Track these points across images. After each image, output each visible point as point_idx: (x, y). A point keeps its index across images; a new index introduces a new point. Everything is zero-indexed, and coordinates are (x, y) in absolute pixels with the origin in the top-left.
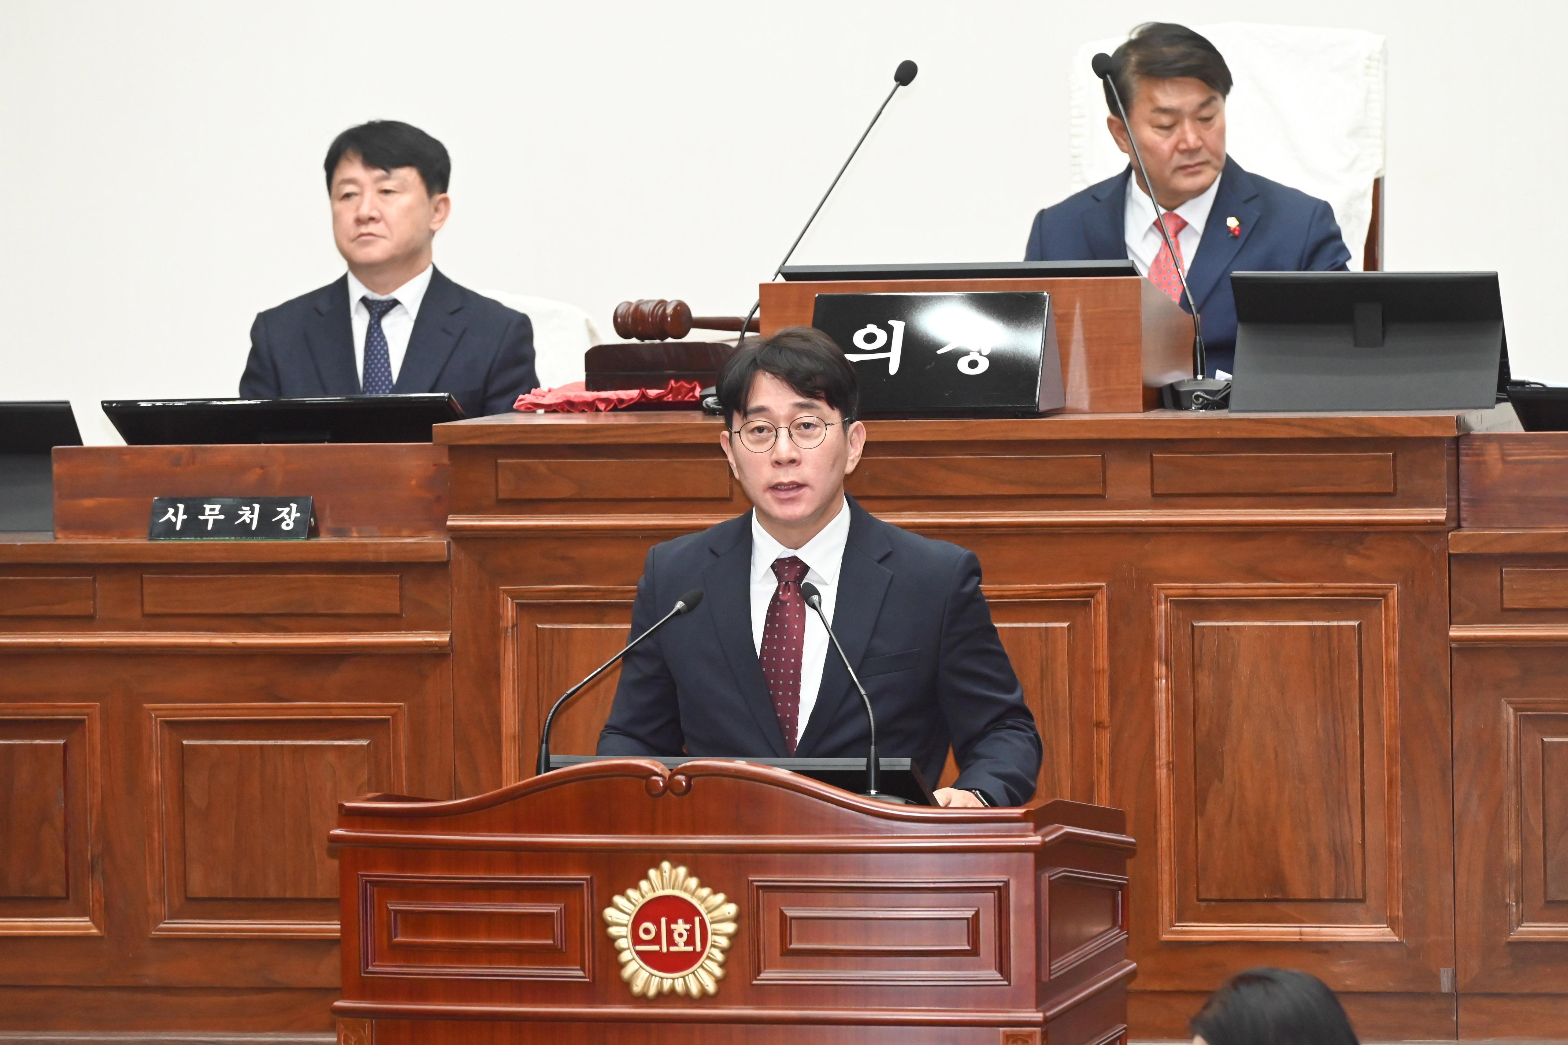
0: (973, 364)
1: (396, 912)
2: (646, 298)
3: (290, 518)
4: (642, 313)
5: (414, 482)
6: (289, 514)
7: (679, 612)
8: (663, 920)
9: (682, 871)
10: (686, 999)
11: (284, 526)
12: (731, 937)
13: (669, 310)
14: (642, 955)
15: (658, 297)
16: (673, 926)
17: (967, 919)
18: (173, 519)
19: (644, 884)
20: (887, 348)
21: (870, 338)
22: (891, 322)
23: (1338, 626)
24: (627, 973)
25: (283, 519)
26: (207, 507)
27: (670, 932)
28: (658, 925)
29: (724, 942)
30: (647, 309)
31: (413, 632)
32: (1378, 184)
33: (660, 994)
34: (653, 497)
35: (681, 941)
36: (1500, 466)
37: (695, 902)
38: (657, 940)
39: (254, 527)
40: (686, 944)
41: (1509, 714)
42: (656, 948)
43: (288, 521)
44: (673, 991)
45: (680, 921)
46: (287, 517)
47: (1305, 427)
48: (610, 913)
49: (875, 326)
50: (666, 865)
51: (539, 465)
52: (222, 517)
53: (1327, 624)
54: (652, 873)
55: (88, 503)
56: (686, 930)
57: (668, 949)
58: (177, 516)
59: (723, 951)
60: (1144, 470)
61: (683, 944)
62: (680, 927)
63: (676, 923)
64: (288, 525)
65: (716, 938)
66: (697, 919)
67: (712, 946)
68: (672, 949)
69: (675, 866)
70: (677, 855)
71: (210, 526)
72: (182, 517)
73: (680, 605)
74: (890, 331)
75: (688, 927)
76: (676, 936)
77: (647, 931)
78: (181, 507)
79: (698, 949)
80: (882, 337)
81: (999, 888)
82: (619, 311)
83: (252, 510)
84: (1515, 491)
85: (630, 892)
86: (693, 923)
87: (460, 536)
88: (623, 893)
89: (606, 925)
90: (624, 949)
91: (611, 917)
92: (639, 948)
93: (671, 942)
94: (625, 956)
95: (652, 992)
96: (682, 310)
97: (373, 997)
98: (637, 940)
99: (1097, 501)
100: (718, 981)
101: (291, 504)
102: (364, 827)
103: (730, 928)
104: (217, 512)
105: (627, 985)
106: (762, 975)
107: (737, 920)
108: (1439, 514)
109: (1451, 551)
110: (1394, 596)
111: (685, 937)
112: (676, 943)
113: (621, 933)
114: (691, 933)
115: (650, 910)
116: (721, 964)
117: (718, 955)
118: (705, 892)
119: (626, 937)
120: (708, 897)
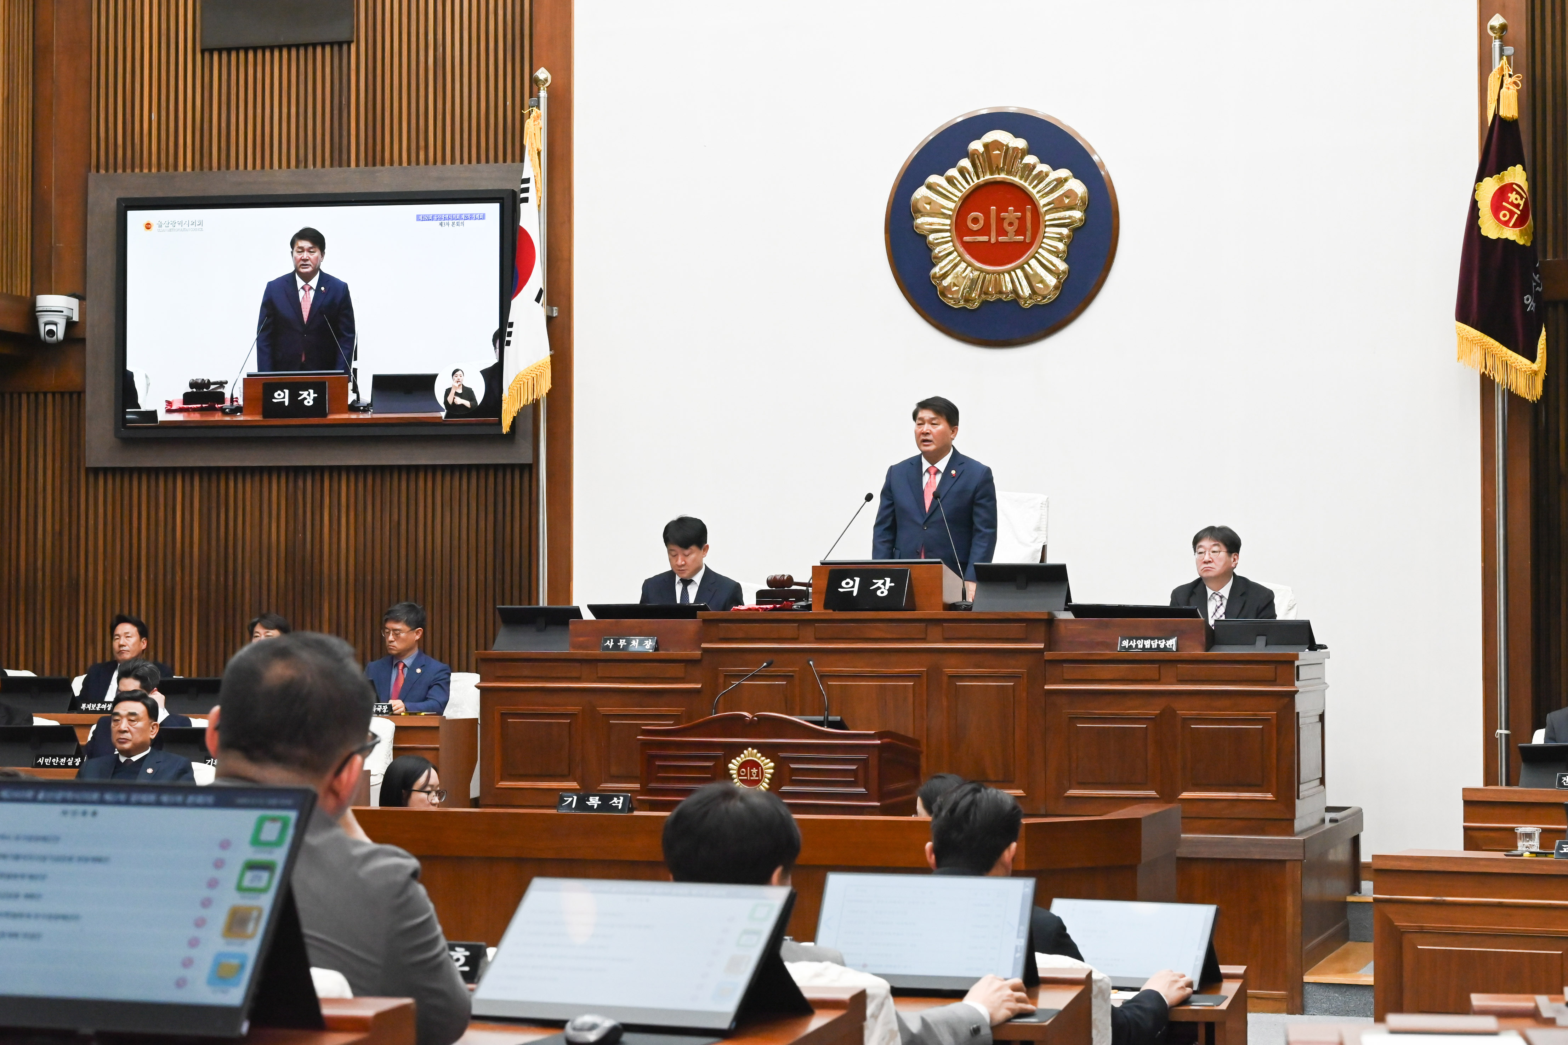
0: (882, 593)
1: (659, 765)
2: (778, 574)
3: (648, 644)
4: (776, 579)
5: (690, 633)
8: (749, 768)
9: (755, 751)
11: (646, 647)
12: (772, 775)
13: (785, 578)
14: (740, 780)
15: (782, 574)
16: (752, 770)
18: (609, 644)
19: (742, 756)
20: (853, 587)
21: (847, 583)
22: (855, 578)
23: (1007, 685)
26: (621, 640)
27: (751, 773)
28: (746, 770)
29: (769, 776)
30: (778, 578)
31: (689, 684)
32: (1044, 548)
35: (754, 775)
36: (1066, 630)
37: (759, 762)
38: (746, 775)
40: (756, 777)
41: (1064, 716)
42: (746, 778)
45: (754, 768)
48: (730, 766)
49: (849, 580)
50: (750, 749)
51: (733, 626)
52: (626, 644)
53: (1003, 684)
54: (745, 752)
55: (581, 639)
56: (756, 772)
57: (750, 779)
58: (610, 643)
59: (769, 779)
60: (940, 629)
62: (754, 770)
65: (766, 775)
66: (760, 768)
67: (765, 777)
69: (753, 749)
70: (754, 746)
71: (621, 647)
72: (612, 644)
73: (765, 664)
74: (854, 581)
75: (757, 770)
77: (743, 772)
78: (612, 640)
79: (760, 778)
80: (851, 583)
82: (769, 579)
83: (636, 641)
84: (1070, 639)
85: (738, 758)
86: (758, 769)
87: (705, 651)
88: (735, 759)
89: (729, 770)
90: (735, 778)
92: (740, 778)
93: (751, 776)
94: (735, 781)
96: (790, 578)
97: (650, 795)
98: (739, 775)
99: (924, 640)
101: (649, 640)
102: (649, 736)
103: (772, 771)
104: (624, 642)
106: (783, 788)
107: (774, 768)
108: (1041, 646)
109: (1045, 659)
110: (1025, 675)
111: (756, 775)
112: (753, 777)
113: (734, 773)
114: (758, 772)
115: (744, 765)
116: (768, 784)
117: (767, 781)
118: (764, 758)
119: (736, 774)
120: (765, 760)
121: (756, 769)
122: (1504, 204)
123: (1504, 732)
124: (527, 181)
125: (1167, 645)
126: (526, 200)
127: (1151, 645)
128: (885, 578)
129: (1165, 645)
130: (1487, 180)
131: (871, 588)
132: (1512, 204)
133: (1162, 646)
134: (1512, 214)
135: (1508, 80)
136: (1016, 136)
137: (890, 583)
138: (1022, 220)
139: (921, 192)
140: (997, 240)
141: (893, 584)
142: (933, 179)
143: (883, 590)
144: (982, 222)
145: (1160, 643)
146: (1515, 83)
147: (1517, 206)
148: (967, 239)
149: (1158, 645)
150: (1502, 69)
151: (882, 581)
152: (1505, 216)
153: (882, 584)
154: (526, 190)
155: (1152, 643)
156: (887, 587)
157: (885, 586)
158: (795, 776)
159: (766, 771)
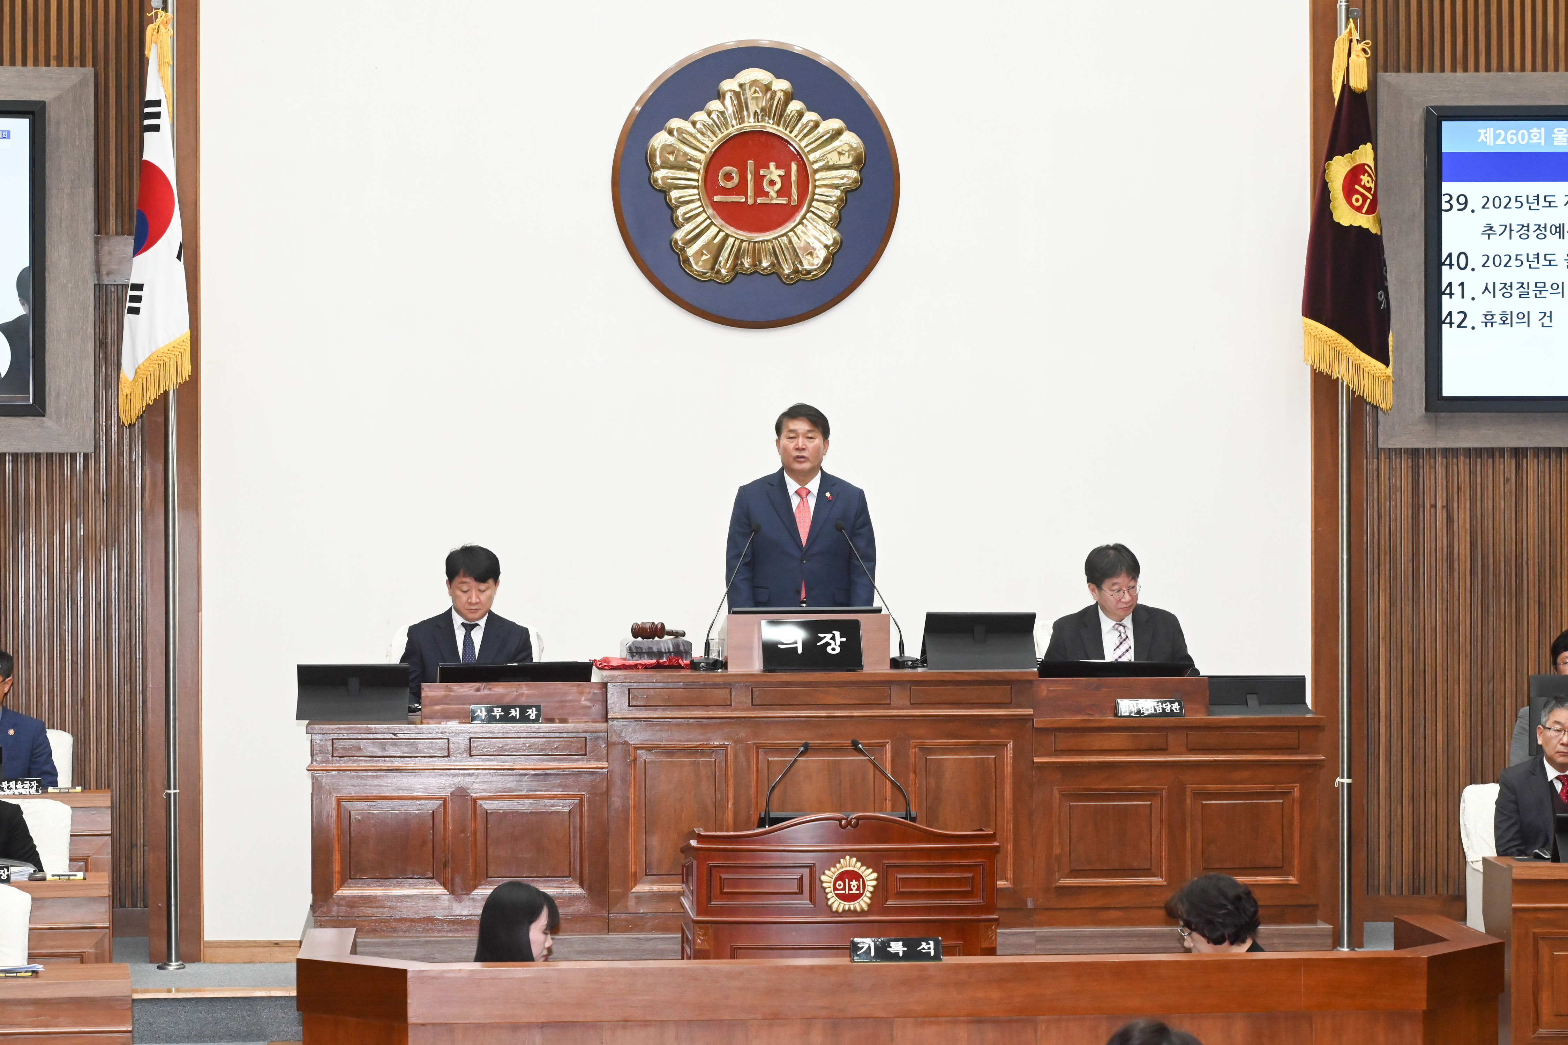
0: (833, 649)
1: (724, 879)
2: (645, 621)
4: (643, 628)
5: (584, 699)
6: (532, 712)
7: (802, 751)
8: (847, 880)
9: (854, 859)
10: (854, 912)
11: (531, 717)
12: (874, 887)
14: (836, 895)
15: (651, 621)
16: (851, 883)
17: (970, 877)
18: (480, 714)
23: (987, 758)
24: (830, 903)
25: (530, 715)
26: (495, 709)
27: (850, 885)
28: (844, 882)
29: (871, 889)
30: (648, 626)
31: (590, 762)
33: (844, 910)
34: (697, 704)
35: (854, 889)
36: (1046, 692)
38: (844, 889)
39: (518, 718)
40: (856, 890)
41: (1056, 793)
42: (844, 892)
43: (533, 715)
44: (849, 909)
45: (854, 880)
46: (531, 713)
50: (848, 857)
52: (503, 713)
53: (982, 757)
54: (842, 860)
55: (438, 707)
57: (848, 892)
59: (871, 892)
60: (907, 693)
62: (854, 883)
63: (852, 881)
64: (533, 717)
65: (868, 887)
66: (861, 880)
67: (867, 891)
68: (850, 892)
69: (851, 857)
70: (852, 853)
71: (498, 718)
72: (484, 713)
76: (852, 887)
78: (483, 709)
79: (861, 892)
81: (982, 864)
82: (634, 627)
83: (516, 710)
84: (1048, 702)
85: (832, 869)
86: (859, 882)
88: (829, 870)
89: (822, 883)
90: (829, 893)
91: (825, 879)
92: (836, 892)
93: (850, 889)
94: (829, 896)
95: (840, 910)
96: (660, 627)
97: (712, 916)
98: (835, 889)
99: (888, 706)
100: (869, 905)
102: (709, 843)
103: (874, 883)
104: (500, 711)
105: (830, 907)
106: (888, 903)
107: (876, 879)
108: (1030, 712)
109: (1035, 726)
110: (1010, 745)
111: (856, 887)
112: (852, 890)
113: (828, 886)
114: (859, 885)
115: (841, 877)
116: (870, 898)
117: (869, 895)
118: (864, 868)
119: (830, 887)
120: (865, 870)
121: (856, 881)
122: (1357, 187)
123: (1346, 781)
124: (158, 103)
125: (1174, 708)
126: (156, 128)
127: (1155, 710)
128: (833, 632)
129: (1170, 708)
130: (1337, 158)
131: (818, 644)
132: (1364, 187)
133: (1168, 710)
134: (1365, 198)
135: (1357, 48)
136: (778, 77)
137: (841, 638)
138: (786, 179)
139: (660, 140)
140: (755, 201)
141: (844, 639)
142: (675, 123)
143: (833, 646)
144: (736, 180)
145: (1165, 707)
146: (1364, 50)
147: (1369, 190)
148: (716, 198)
149: (1163, 709)
150: (1350, 33)
151: (830, 635)
152: (1357, 200)
153: (830, 639)
154: (157, 115)
155: (1156, 707)
156: (838, 643)
157: (835, 641)
158: (903, 888)
159: (867, 883)
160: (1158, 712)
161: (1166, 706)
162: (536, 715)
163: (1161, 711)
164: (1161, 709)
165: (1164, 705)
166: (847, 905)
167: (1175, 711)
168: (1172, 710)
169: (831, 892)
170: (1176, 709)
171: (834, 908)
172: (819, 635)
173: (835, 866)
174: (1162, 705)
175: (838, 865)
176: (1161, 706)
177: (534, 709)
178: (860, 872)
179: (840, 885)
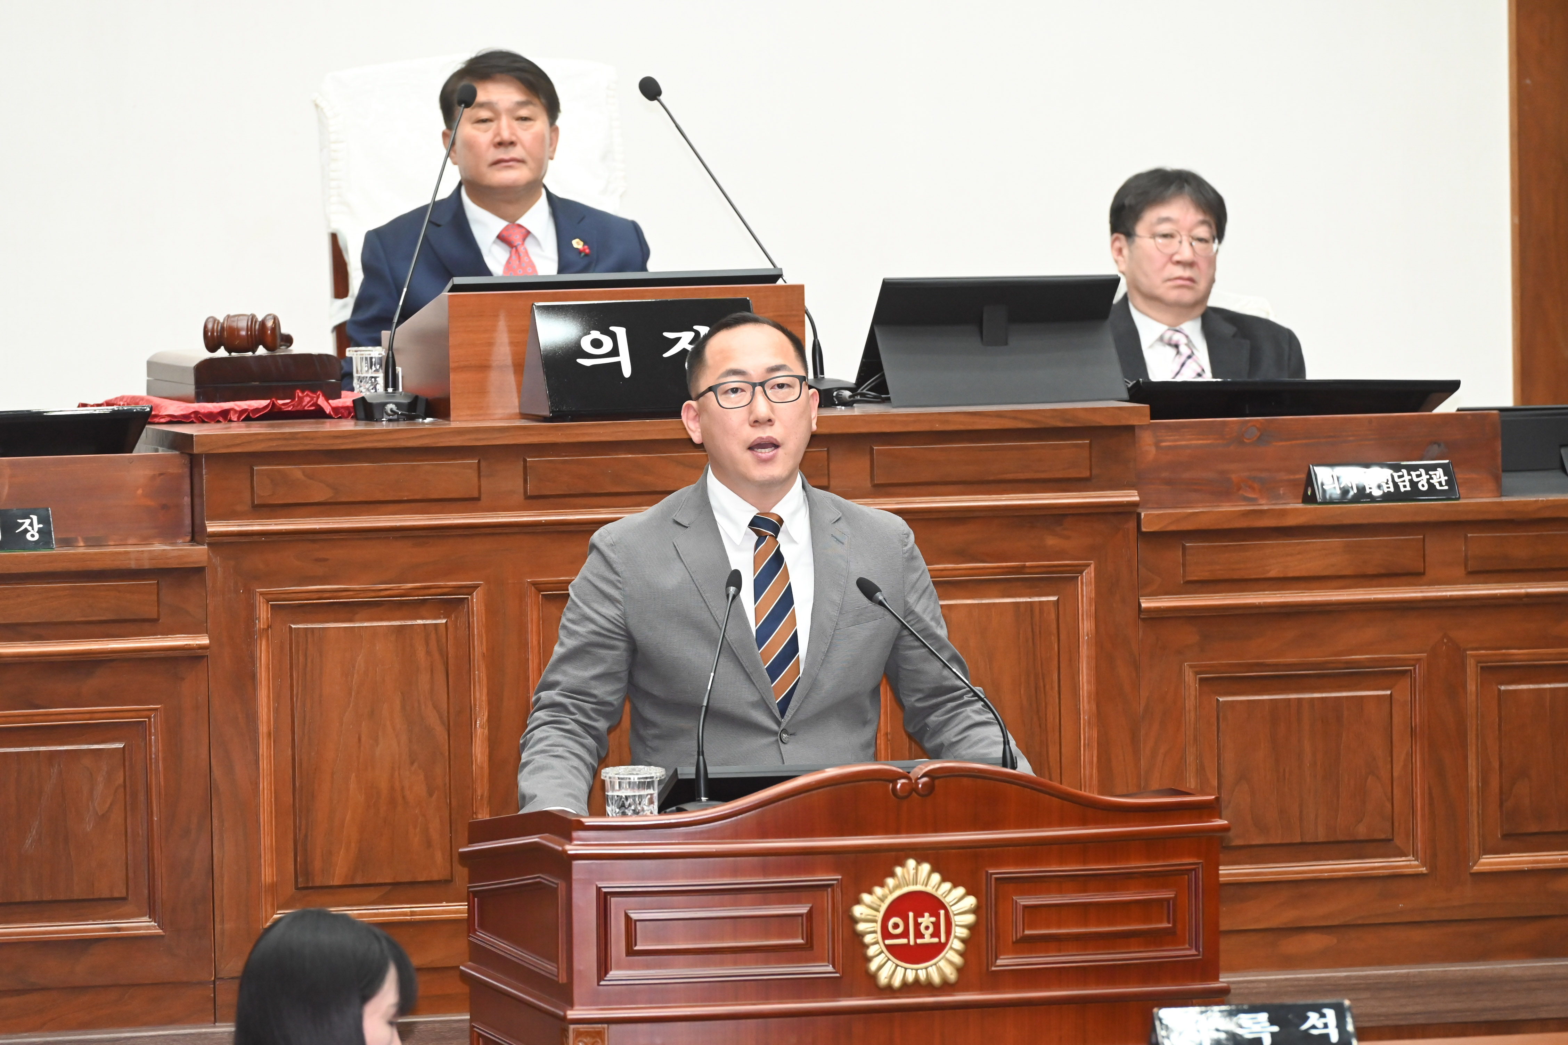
1: (637, 921)
3: (33, 529)
5: (140, 492)
6: (31, 524)
8: (911, 914)
9: (926, 867)
10: (927, 987)
11: (28, 536)
12: (970, 927)
14: (888, 947)
16: (920, 920)
17: (1168, 899)
20: (615, 352)
21: (596, 344)
22: (612, 328)
23: (1040, 601)
24: (874, 965)
25: (26, 531)
27: (917, 925)
28: (906, 919)
29: (963, 933)
31: (169, 636)
33: (906, 983)
34: (406, 499)
35: (927, 934)
36: (1153, 450)
38: (905, 934)
40: (932, 936)
41: (1190, 677)
42: (904, 941)
43: (32, 532)
44: (917, 981)
45: (927, 915)
46: (30, 528)
47: (1015, 418)
48: (858, 911)
49: (599, 332)
50: (911, 863)
51: (295, 471)
53: (1029, 600)
54: (898, 870)
56: (932, 923)
57: (915, 942)
59: (963, 941)
60: (864, 463)
61: (929, 936)
62: (926, 920)
63: (923, 917)
64: (33, 535)
65: (958, 929)
66: (942, 912)
67: (955, 936)
68: (919, 941)
69: (919, 863)
70: (921, 854)
74: (613, 336)
75: (933, 919)
76: (922, 928)
79: (943, 940)
80: (607, 342)
84: (1165, 474)
85: (878, 889)
86: (938, 917)
87: (219, 542)
88: (871, 892)
89: (855, 921)
90: (872, 944)
91: (861, 914)
92: (888, 942)
93: (919, 935)
94: (871, 951)
95: (897, 982)
98: (886, 934)
100: (960, 970)
101: (31, 516)
102: (600, 842)
103: (970, 918)
105: (873, 977)
106: (999, 962)
107: (975, 911)
108: (1132, 496)
109: (1144, 529)
110: (1089, 574)
111: (931, 930)
112: (922, 936)
113: (870, 928)
114: (937, 925)
115: (899, 907)
116: (961, 954)
117: (957, 945)
118: (947, 886)
119: (875, 932)
120: (950, 891)
121: (931, 916)
125: (1435, 481)
127: (1396, 485)
128: (695, 327)
131: (666, 355)
145: (1415, 479)
149: (1412, 484)
155: (1397, 480)
158: (1030, 928)
159: (957, 920)
160: (1402, 490)
161: (1418, 476)
162: (40, 531)
163: (1408, 488)
164: (1407, 484)
165: (1414, 474)
166: (909, 972)
167: (1438, 487)
168: (1431, 486)
169: (877, 943)
170: (1440, 483)
171: (883, 978)
172: (666, 334)
173: (882, 885)
174: (1409, 474)
175: (890, 882)
176: (1407, 478)
177: (35, 518)
178: (939, 894)
179: (896, 926)
